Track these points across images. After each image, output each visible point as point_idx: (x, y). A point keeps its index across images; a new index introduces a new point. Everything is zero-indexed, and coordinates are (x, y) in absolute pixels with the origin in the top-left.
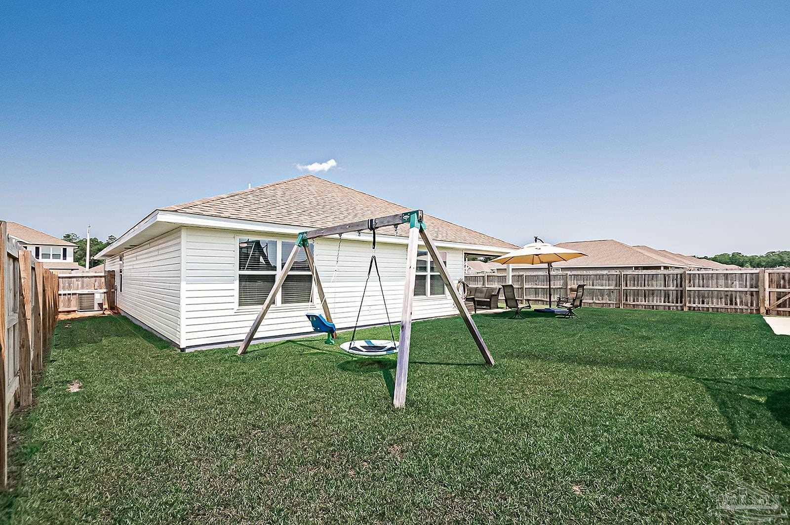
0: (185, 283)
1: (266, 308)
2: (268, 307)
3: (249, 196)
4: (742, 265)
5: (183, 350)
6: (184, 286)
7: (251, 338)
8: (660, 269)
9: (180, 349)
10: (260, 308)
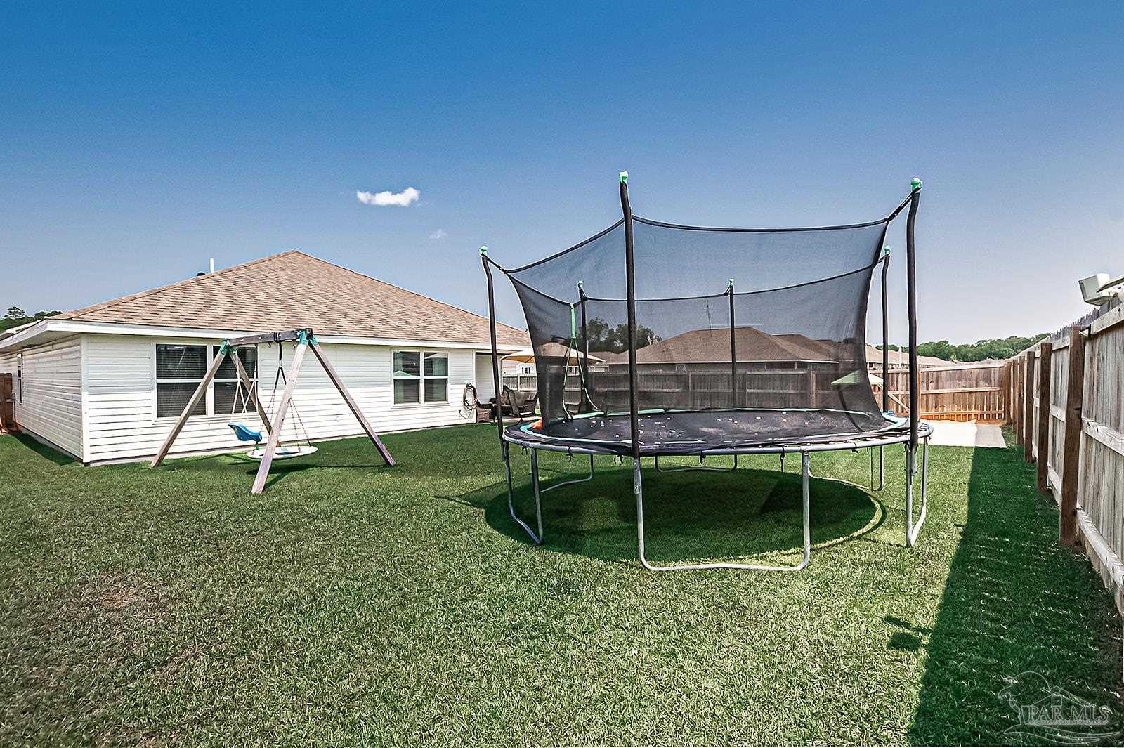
0: (87, 393)
1: (184, 418)
2: (186, 417)
3: (179, 292)
4: (946, 358)
5: (87, 464)
6: (85, 395)
7: (165, 452)
8: (794, 367)
9: (83, 463)
10: (178, 420)
